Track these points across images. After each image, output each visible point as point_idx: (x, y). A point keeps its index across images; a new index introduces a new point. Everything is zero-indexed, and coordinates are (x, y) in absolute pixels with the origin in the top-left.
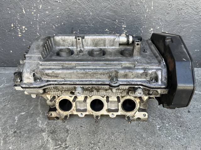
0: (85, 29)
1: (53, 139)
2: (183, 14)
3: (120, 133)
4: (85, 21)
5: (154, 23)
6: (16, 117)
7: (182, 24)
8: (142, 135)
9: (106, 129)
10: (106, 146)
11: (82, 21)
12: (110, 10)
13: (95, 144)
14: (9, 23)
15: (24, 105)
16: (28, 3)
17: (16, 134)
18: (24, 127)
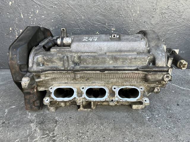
0: (77, 32)
1: (41, 129)
2: (167, 18)
3: (110, 123)
4: (77, 24)
5: (141, 26)
6: (6, 110)
7: (167, 27)
8: (132, 125)
9: (95, 120)
10: (95, 135)
11: (75, 24)
12: (100, 14)
13: (84, 133)
14: (8, 27)
15: (15, 100)
16: (26, 9)
17: (4, 125)
18: (13, 118)
